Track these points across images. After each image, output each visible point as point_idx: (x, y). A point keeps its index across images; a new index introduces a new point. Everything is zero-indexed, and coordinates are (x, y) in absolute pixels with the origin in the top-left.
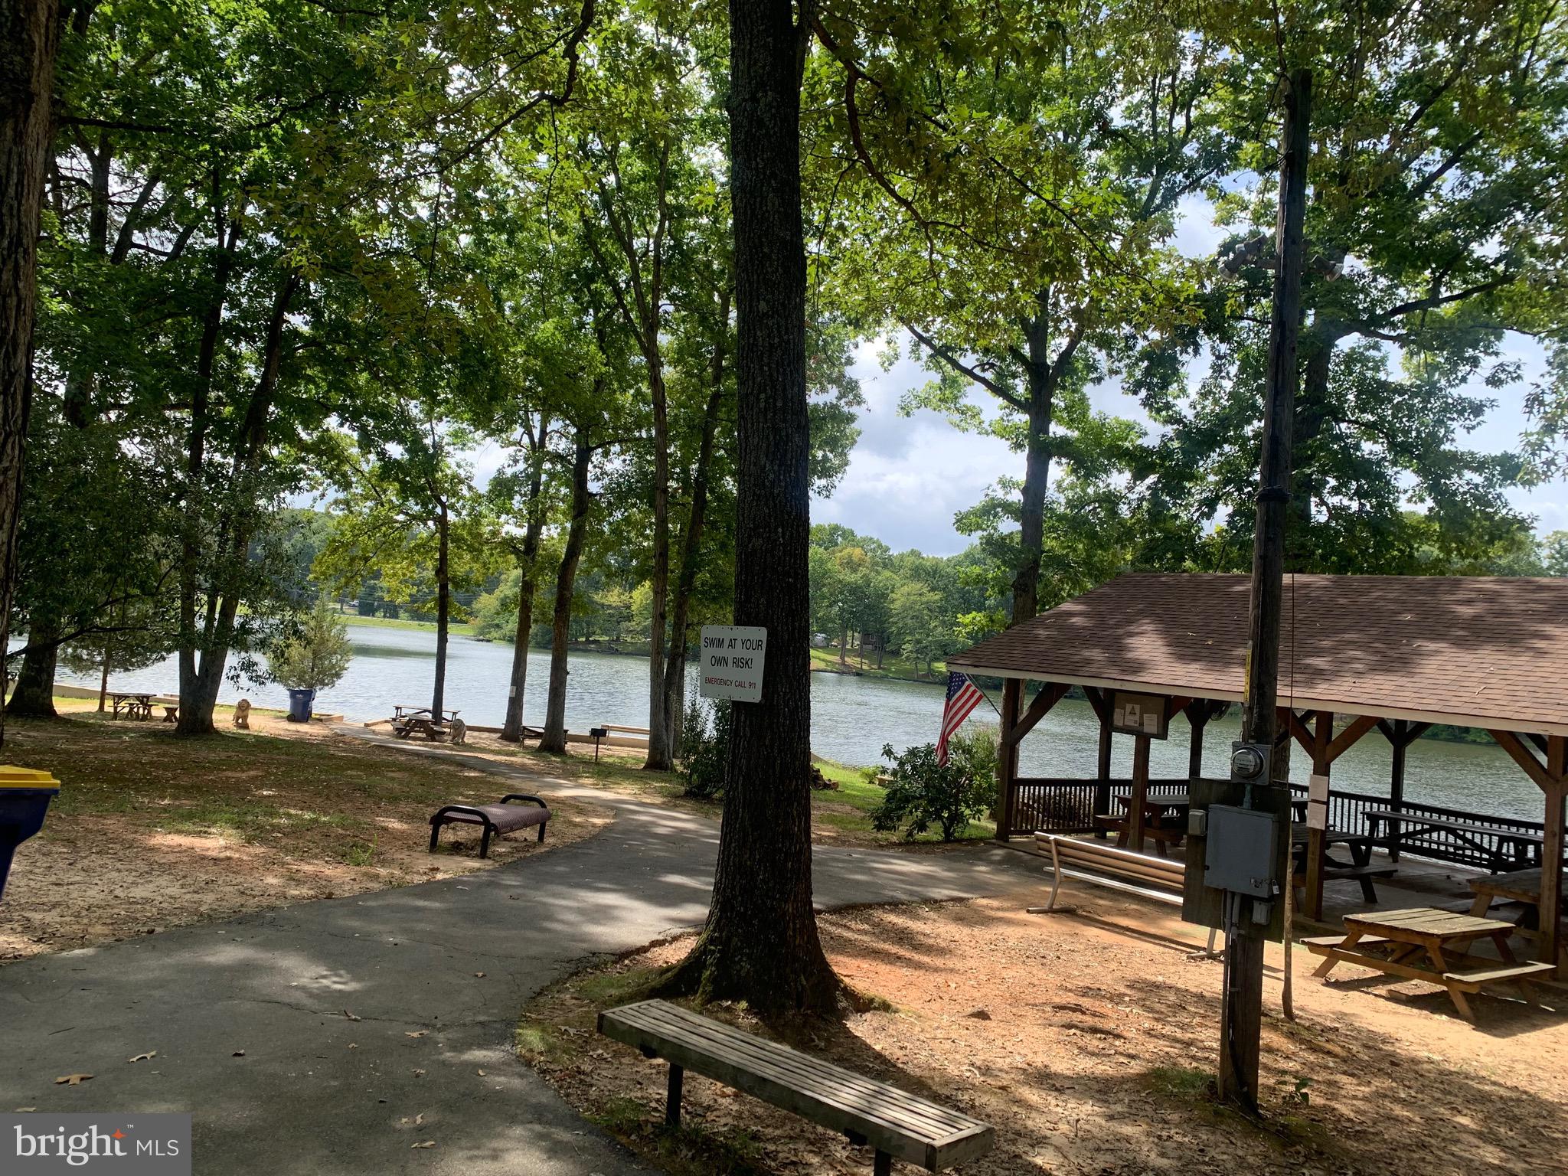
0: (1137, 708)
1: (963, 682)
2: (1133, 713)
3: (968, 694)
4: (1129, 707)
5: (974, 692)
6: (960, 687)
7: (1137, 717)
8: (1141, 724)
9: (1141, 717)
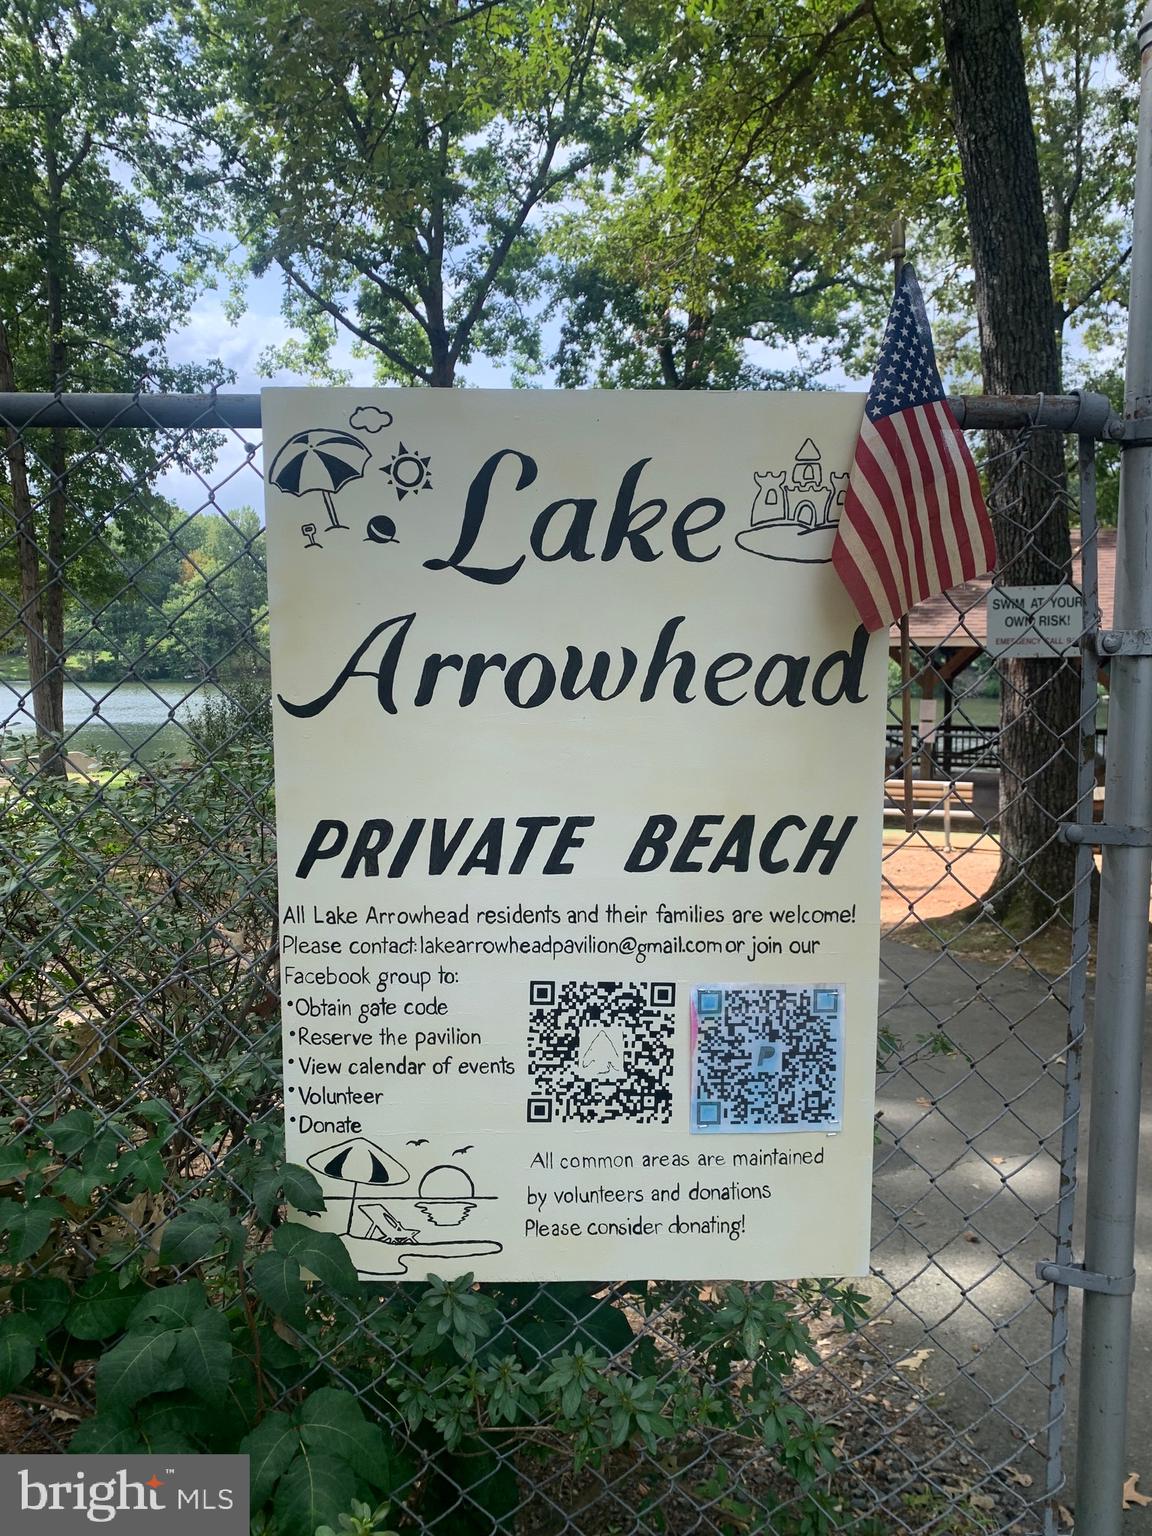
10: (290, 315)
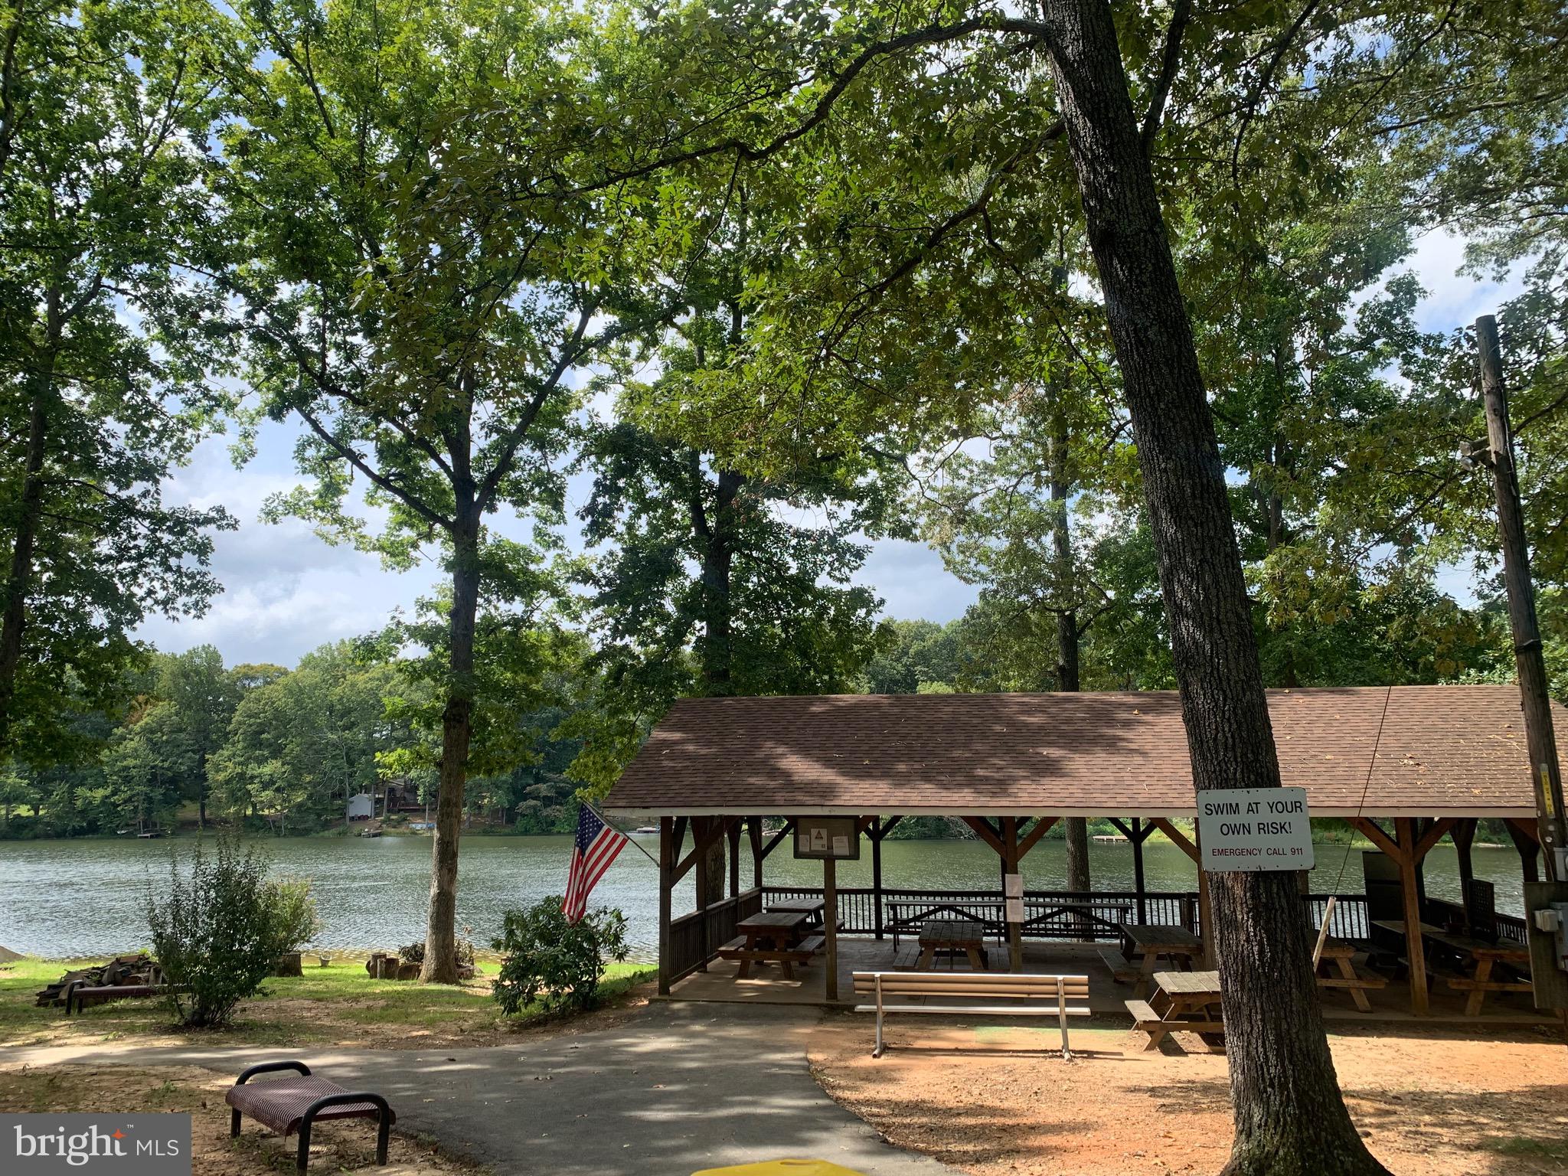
0: (824, 833)
1: (600, 827)
2: (819, 837)
3: (609, 839)
4: (814, 832)
5: (616, 837)
6: (596, 834)
7: (824, 841)
8: (830, 847)
9: (830, 840)
10: (303, 460)
